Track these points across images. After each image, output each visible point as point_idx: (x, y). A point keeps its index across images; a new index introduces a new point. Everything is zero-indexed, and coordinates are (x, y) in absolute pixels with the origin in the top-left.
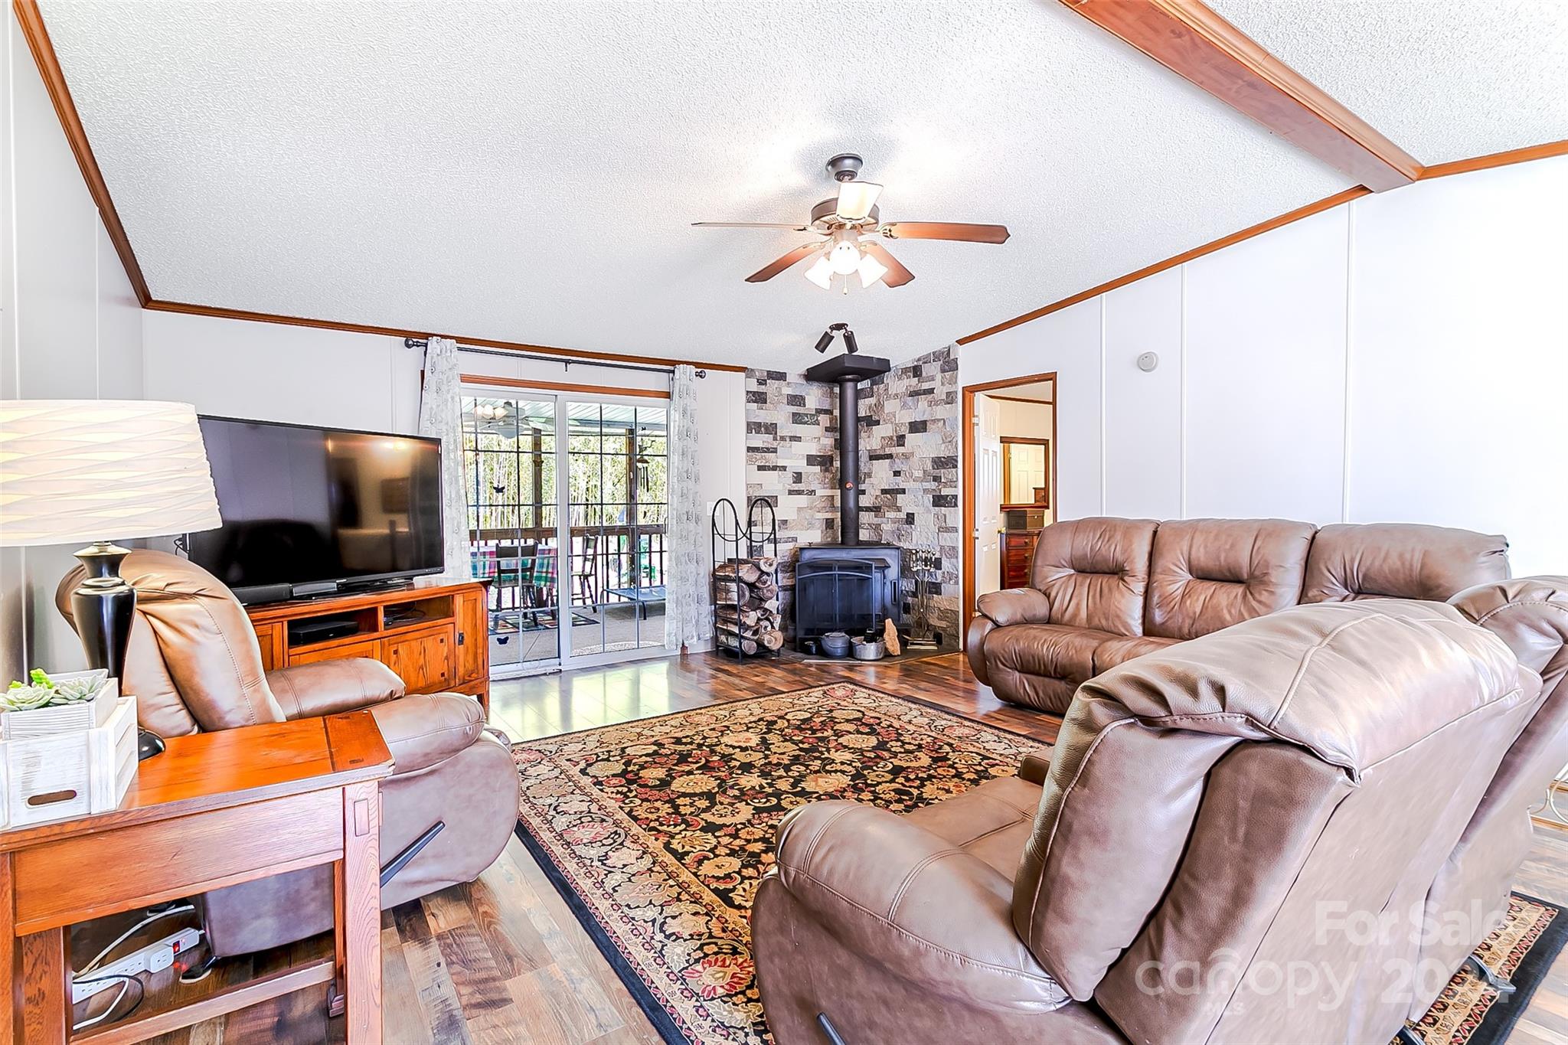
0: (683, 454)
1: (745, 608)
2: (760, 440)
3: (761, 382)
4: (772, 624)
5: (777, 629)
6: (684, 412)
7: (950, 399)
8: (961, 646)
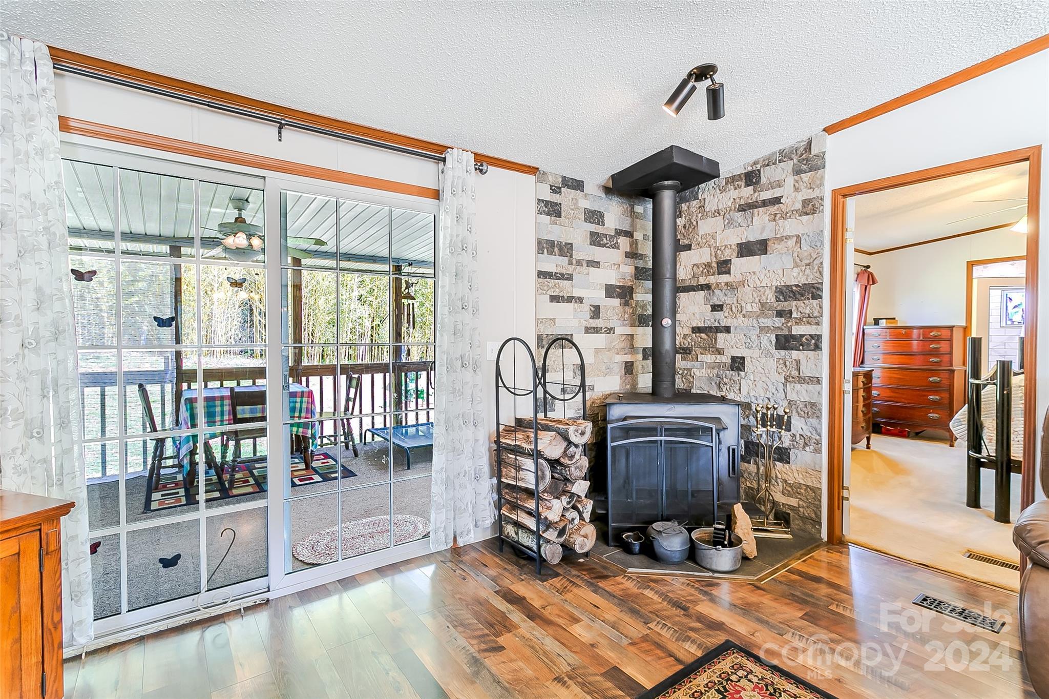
0: (456, 275)
1: (546, 496)
2: (552, 264)
3: (555, 190)
4: (580, 514)
5: (588, 520)
6: (458, 218)
7: (810, 208)
8: (824, 535)
